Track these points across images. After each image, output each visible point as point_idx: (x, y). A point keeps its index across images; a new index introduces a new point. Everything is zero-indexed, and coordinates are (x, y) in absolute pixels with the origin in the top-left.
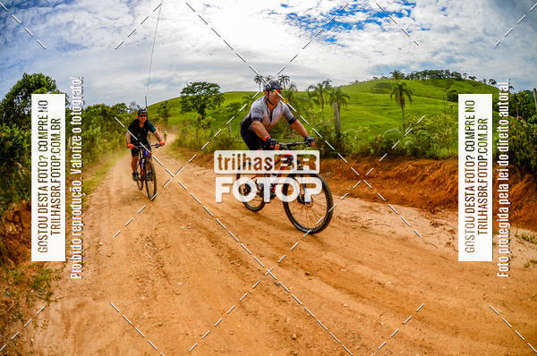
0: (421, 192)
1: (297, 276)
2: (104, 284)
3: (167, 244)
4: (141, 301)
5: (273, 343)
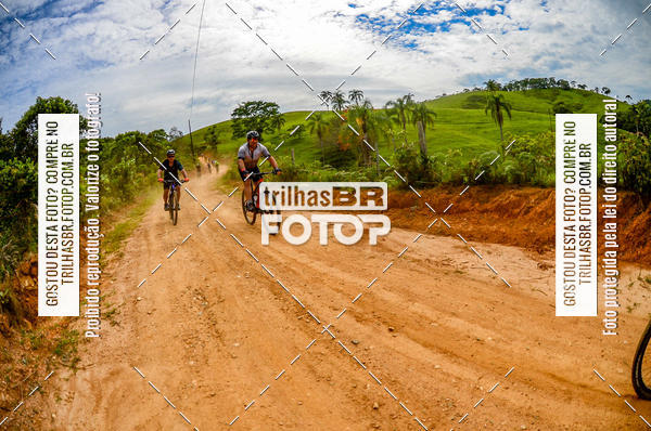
0: (525, 227)
1: (379, 332)
2: (143, 347)
3: (220, 298)
4: (190, 367)
5: (350, 413)
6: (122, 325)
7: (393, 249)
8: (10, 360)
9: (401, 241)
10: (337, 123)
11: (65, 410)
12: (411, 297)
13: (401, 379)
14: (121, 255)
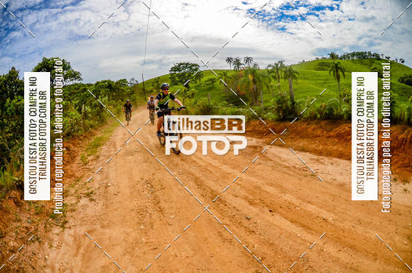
1: (263, 212)
2: (110, 216)
3: (162, 186)
4: (141, 229)
5: (243, 263)
6: (97, 201)
7: (272, 158)
8: (20, 221)
9: (277, 154)
10: (236, 78)
11: (55, 254)
12: (284, 190)
13: (276, 242)
14: (98, 157)
